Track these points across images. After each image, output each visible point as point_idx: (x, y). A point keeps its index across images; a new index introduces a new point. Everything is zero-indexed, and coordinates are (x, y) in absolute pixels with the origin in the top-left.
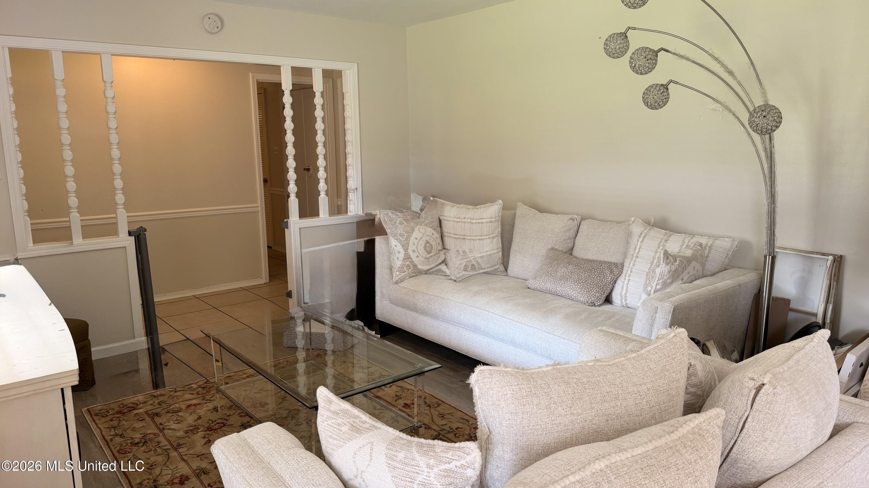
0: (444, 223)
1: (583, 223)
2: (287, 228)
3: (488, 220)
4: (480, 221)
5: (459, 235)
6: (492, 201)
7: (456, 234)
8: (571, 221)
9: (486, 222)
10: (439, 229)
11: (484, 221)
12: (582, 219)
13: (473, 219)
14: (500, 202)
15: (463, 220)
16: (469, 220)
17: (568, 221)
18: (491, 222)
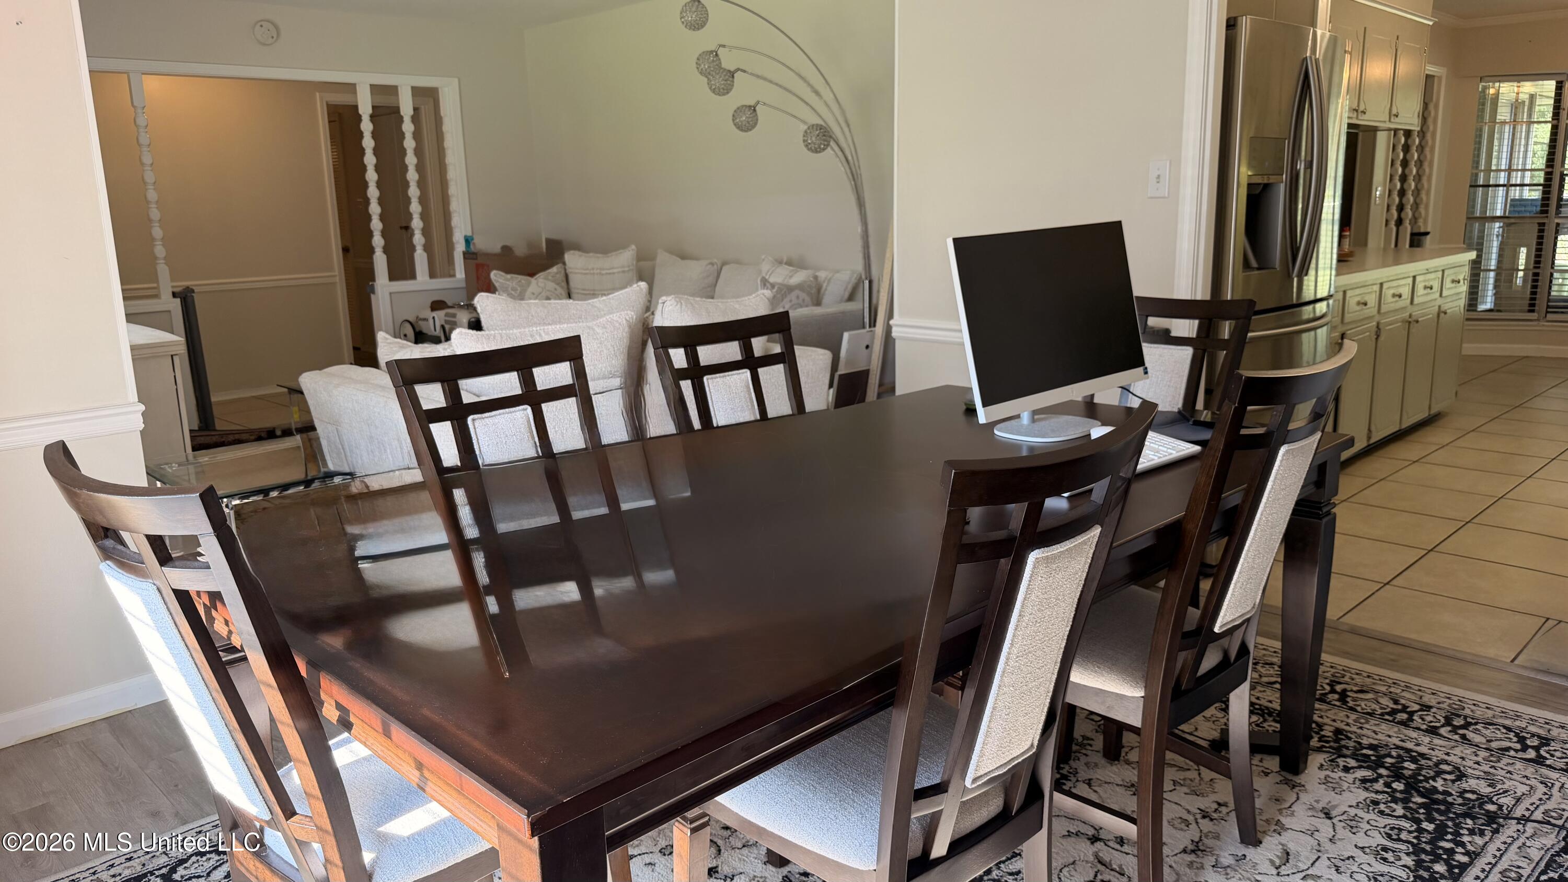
0: (571, 277)
1: (725, 268)
2: (374, 292)
3: (620, 270)
4: (611, 271)
5: (588, 290)
6: (624, 247)
7: (584, 290)
8: (710, 266)
9: (619, 272)
10: (564, 284)
11: (615, 271)
12: (724, 264)
13: (603, 269)
14: (633, 247)
15: (592, 272)
16: (598, 271)
17: (707, 265)
18: (623, 272)
